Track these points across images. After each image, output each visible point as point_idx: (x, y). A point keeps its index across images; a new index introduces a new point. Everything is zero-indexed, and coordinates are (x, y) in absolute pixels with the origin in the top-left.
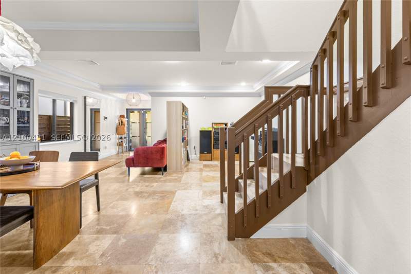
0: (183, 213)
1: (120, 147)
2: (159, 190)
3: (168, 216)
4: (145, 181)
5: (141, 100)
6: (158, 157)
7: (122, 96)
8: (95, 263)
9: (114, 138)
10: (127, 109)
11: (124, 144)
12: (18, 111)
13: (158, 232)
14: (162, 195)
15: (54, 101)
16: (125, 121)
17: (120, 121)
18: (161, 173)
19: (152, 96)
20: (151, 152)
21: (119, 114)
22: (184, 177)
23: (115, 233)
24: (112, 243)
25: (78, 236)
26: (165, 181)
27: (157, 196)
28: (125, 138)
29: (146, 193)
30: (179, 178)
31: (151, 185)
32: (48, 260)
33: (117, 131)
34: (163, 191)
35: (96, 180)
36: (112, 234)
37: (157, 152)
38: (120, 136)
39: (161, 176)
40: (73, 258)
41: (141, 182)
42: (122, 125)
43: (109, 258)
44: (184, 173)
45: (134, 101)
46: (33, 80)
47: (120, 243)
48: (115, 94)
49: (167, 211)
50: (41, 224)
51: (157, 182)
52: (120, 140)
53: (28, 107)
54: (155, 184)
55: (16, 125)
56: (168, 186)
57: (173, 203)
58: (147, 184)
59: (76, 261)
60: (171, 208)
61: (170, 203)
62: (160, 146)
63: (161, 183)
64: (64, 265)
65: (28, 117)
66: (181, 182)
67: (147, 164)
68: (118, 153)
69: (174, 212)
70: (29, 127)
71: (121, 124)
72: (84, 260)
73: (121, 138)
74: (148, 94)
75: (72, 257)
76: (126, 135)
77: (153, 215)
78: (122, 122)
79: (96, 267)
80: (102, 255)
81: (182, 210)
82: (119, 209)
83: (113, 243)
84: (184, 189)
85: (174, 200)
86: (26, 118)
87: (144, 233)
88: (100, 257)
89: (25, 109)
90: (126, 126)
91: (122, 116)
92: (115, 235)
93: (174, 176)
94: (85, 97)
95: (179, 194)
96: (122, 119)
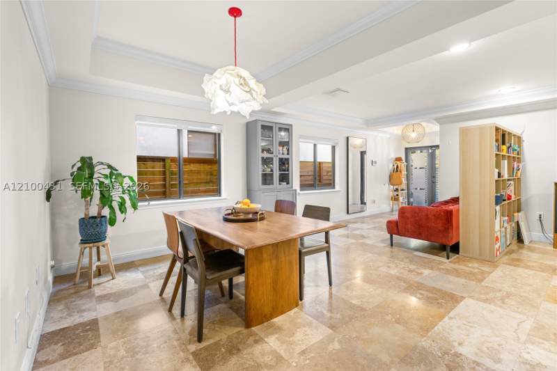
0: (461, 350)
1: (396, 202)
2: (430, 283)
3: (425, 343)
4: (411, 262)
5: (425, 133)
6: (440, 226)
7: (396, 130)
8: (291, 358)
9: (387, 190)
10: (406, 149)
11: (401, 199)
12: (279, 159)
13: (392, 362)
14: (431, 295)
15: (315, 145)
16: (403, 165)
17: (395, 167)
18: (445, 253)
19: (440, 124)
20: (427, 215)
21: (393, 156)
22: (494, 274)
23: (332, 327)
24: (321, 341)
25: (296, 309)
26: (448, 272)
27: (421, 294)
28: (403, 190)
29: (405, 282)
30: (483, 273)
31: (419, 271)
32: (259, 324)
33: (391, 179)
34: (435, 288)
35: (327, 245)
36: (329, 327)
37: (437, 216)
38: (395, 187)
39: (445, 260)
40: (277, 336)
41: (405, 260)
42: (397, 171)
43: (308, 361)
44: (497, 266)
45: (413, 135)
46: (291, 125)
47: (331, 347)
48: (385, 129)
49: (428, 331)
50: (251, 282)
51: (432, 268)
52: (396, 193)
53: (288, 154)
54: (427, 272)
55: (278, 173)
56: (451, 283)
57: (446, 319)
58: (413, 267)
59: (277, 342)
60: (438, 328)
61: (441, 318)
62: (444, 207)
63: (437, 273)
64: (266, 339)
65: (288, 164)
66: (483, 284)
67: (420, 234)
68: (392, 211)
69: (441, 339)
70: (288, 174)
71: (397, 169)
72: (284, 346)
73: (397, 190)
74: (435, 122)
75: (277, 333)
76: (404, 186)
77: (398, 325)
78: (397, 167)
79: (290, 365)
80: (303, 352)
81: (460, 344)
82: (354, 293)
83: (323, 342)
84: (485, 301)
85: (452, 314)
86: (287, 166)
87: (369, 351)
88: (299, 353)
89: (285, 156)
90: (404, 173)
91: (399, 159)
92: (331, 331)
93: (474, 266)
94: (347, 138)
95: (469, 306)
96: (398, 162)
